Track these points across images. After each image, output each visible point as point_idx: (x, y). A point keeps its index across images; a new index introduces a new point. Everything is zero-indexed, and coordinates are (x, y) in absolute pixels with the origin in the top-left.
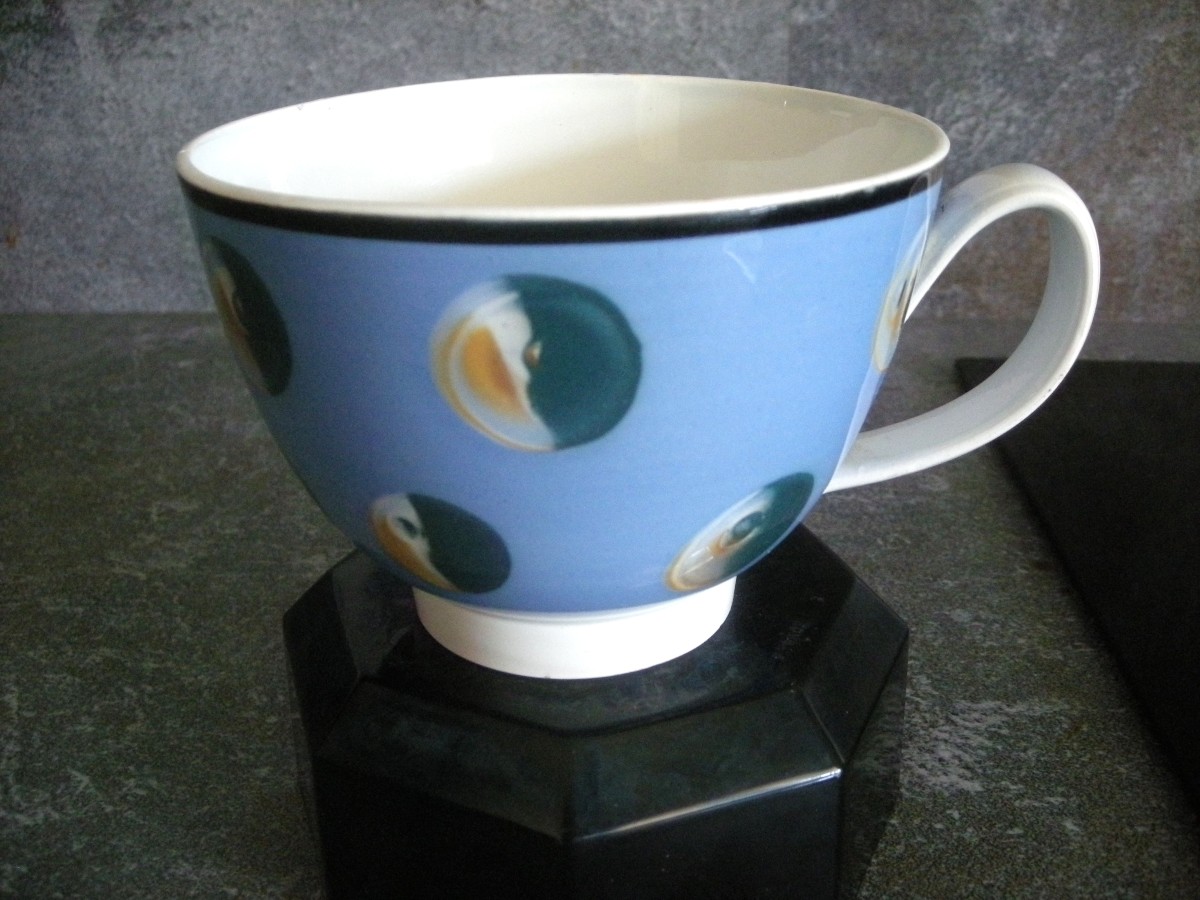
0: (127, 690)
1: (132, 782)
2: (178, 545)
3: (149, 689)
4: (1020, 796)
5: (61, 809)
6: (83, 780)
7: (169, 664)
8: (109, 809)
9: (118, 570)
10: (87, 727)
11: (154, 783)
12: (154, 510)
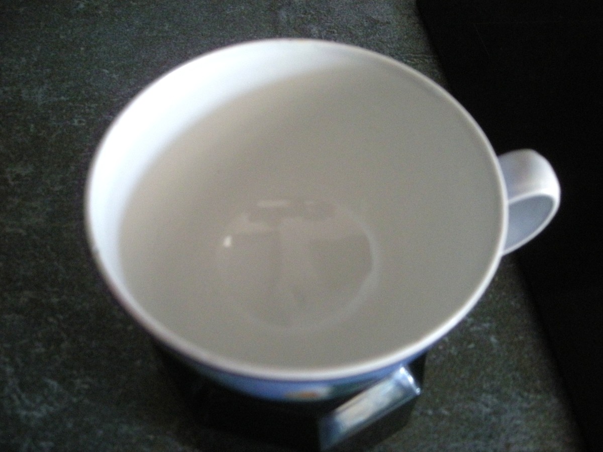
0: (51, 320)
1: (78, 381)
2: (34, 204)
3: (61, 317)
4: (472, 325)
5: (51, 404)
6: (53, 384)
7: (64, 297)
8: (75, 400)
9: (8, 230)
10: (40, 349)
11: (88, 379)
12: (8, 176)
